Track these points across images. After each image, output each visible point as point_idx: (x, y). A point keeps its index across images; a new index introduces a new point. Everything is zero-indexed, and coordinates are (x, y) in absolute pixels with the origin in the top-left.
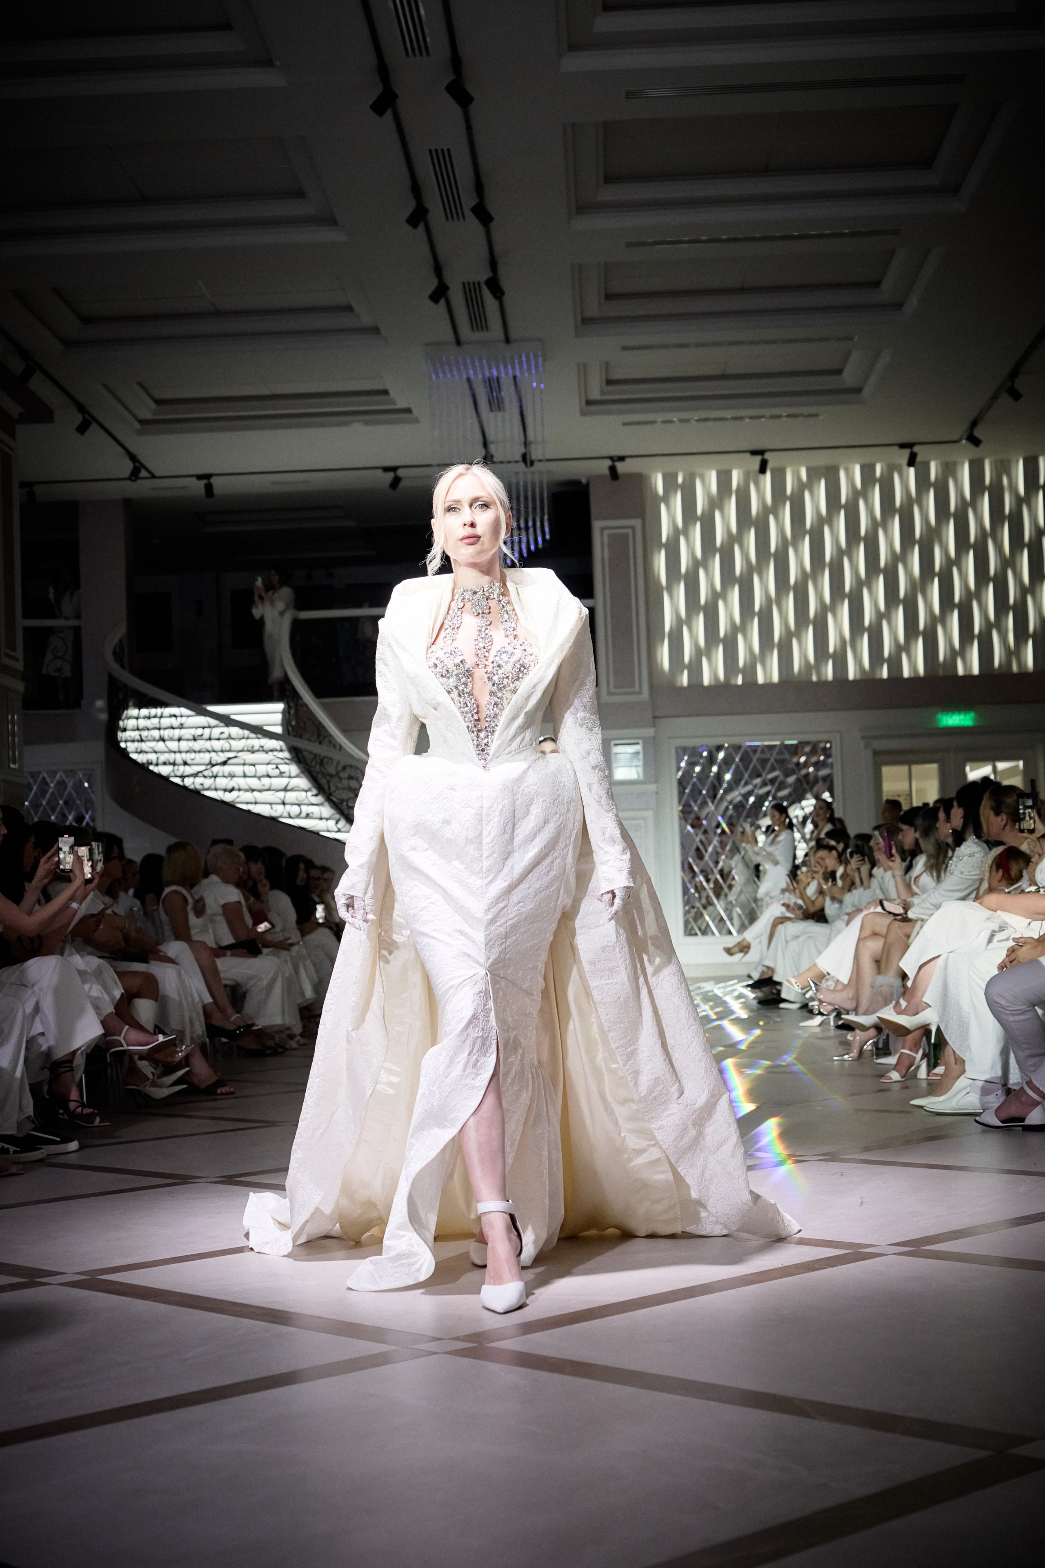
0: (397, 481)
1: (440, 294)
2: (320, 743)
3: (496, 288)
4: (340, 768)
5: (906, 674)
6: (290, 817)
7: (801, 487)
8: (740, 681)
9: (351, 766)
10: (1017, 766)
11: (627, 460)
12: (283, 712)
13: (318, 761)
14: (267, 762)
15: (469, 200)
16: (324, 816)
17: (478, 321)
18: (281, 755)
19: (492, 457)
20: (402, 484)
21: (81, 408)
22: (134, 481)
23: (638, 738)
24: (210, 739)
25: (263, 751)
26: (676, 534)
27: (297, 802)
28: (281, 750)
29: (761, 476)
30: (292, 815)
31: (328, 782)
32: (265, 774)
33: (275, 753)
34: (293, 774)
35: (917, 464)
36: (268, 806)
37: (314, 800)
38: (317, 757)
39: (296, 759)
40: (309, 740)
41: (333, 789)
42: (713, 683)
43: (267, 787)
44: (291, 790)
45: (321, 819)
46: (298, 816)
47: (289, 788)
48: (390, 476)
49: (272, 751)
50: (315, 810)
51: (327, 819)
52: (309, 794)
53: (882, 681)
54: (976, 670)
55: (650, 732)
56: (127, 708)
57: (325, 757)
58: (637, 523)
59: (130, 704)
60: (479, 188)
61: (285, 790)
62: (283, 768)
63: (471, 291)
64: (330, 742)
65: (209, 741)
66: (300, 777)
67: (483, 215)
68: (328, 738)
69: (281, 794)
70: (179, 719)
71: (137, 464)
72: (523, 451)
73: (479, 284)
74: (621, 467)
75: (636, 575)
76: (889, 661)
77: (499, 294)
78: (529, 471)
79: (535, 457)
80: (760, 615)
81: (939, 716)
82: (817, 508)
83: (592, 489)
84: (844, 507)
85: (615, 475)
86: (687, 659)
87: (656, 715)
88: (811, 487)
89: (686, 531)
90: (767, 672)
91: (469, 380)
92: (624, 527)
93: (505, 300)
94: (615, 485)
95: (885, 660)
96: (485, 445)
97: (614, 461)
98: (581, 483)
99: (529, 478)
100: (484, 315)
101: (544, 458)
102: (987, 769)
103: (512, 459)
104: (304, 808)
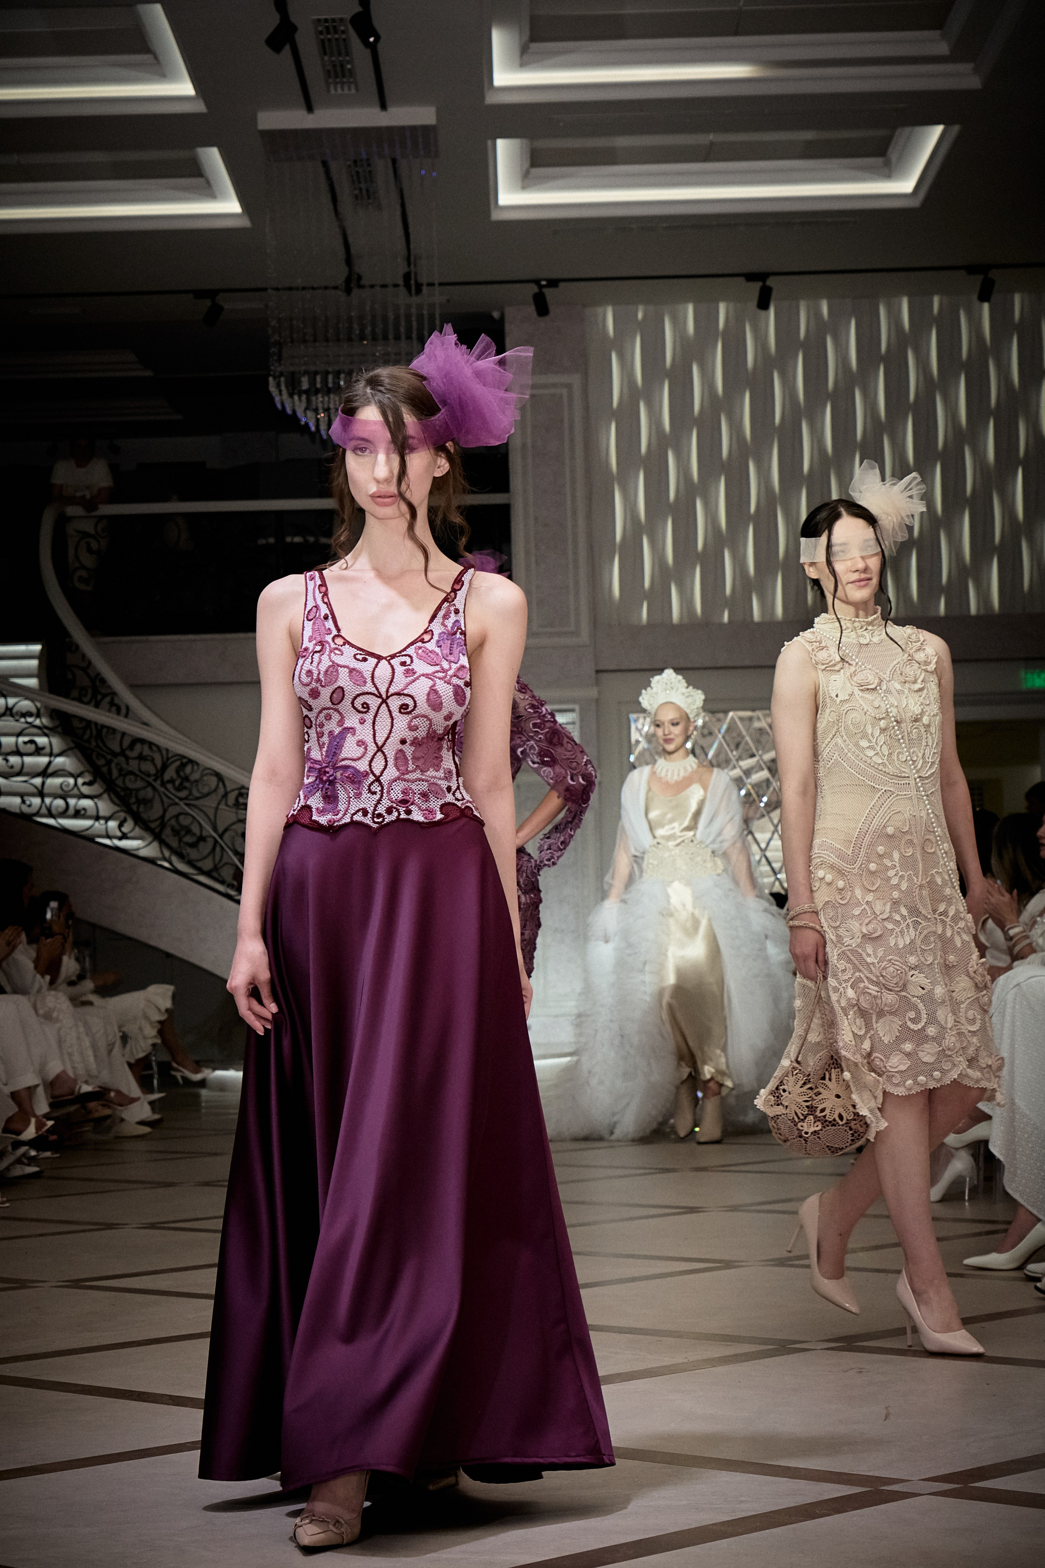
0: (215, 311)
1: (283, 37)
2: (97, 706)
3: (365, 26)
4: (126, 743)
5: (973, 610)
6: (50, 815)
7: (820, 330)
8: (726, 618)
9: (142, 741)
11: (562, 285)
12: (41, 657)
13: (94, 732)
14: (19, 730)
16: (101, 813)
17: (340, 77)
18: (37, 722)
19: (360, 278)
23: (574, 701)
25: (12, 715)
26: (632, 395)
27: (60, 792)
28: (38, 715)
29: (763, 313)
30: (54, 811)
31: (109, 763)
32: (15, 749)
33: (30, 720)
34: (56, 750)
35: (994, 297)
36: (18, 800)
37: (85, 790)
38: (93, 727)
39: (60, 730)
40: (81, 701)
41: (115, 773)
42: (686, 620)
43: (17, 769)
44: (55, 774)
45: (97, 818)
46: (64, 814)
47: (50, 770)
48: (208, 303)
49: (24, 715)
50: (86, 803)
51: (107, 819)
52: (80, 781)
57: (103, 726)
58: (575, 379)
61: (45, 773)
62: (42, 741)
63: (330, 31)
64: (112, 703)
66: (67, 756)
68: (108, 699)
69: (38, 781)
72: (406, 270)
74: (551, 293)
75: (573, 458)
76: (948, 591)
77: (372, 39)
78: (415, 300)
79: (424, 279)
80: (756, 519)
81: (1022, 673)
82: (843, 359)
83: (508, 327)
84: (886, 359)
85: (542, 308)
86: (647, 583)
87: (601, 668)
88: (836, 328)
89: (649, 393)
90: (767, 605)
91: (325, 164)
92: (554, 385)
93: (380, 46)
94: (543, 322)
95: (942, 590)
96: (349, 260)
97: (541, 287)
98: (492, 317)
99: (414, 310)
100: (349, 66)
101: (436, 281)
103: (389, 281)
104: (72, 802)
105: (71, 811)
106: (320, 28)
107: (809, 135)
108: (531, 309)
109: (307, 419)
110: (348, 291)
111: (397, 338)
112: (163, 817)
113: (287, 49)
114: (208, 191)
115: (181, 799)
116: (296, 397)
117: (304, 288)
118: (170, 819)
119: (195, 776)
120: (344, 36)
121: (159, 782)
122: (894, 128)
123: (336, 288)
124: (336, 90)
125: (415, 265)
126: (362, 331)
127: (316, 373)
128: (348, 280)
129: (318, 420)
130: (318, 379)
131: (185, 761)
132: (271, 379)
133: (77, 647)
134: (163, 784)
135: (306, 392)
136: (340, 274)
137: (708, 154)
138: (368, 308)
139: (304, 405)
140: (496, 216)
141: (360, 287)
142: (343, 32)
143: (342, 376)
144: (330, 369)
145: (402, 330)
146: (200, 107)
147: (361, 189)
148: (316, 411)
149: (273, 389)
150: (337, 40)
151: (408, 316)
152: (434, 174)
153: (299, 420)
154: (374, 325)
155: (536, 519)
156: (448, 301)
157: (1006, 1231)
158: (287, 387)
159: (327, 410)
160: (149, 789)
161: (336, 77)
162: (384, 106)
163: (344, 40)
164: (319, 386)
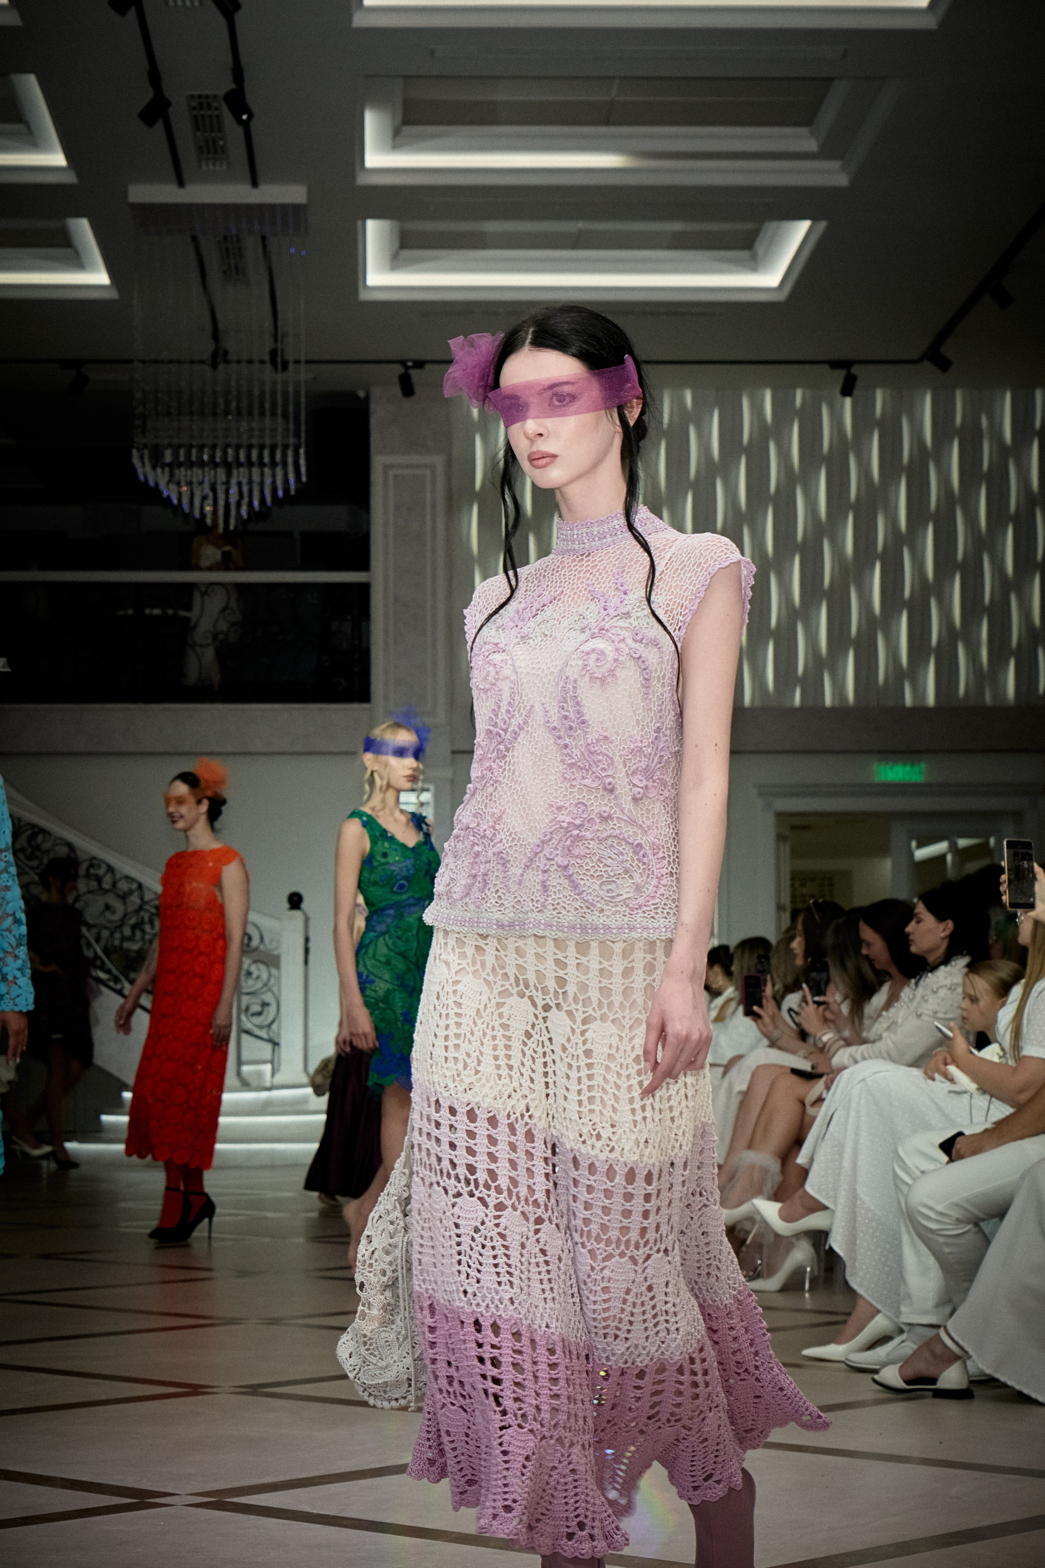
0: (80, 382)
1: (156, 111)
3: (239, 104)
5: (828, 701)
7: (683, 419)
10: (986, 844)
11: (428, 367)
19: (226, 353)
23: (430, 781)
35: (856, 393)
48: (74, 373)
53: (793, 711)
54: (931, 700)
55: (448, 773)
58: (439, 461)
63: (203, 107)
72: (273, 346)
73: (215, 98)
74: (416, 374)
75: (434, 539)
76: (805, 681)
77: (245, 117)
78: (280, 377)
79: (290, 356)
81: (875, 766)
82: (706, 448)
83: (374, 406)
84: (748, 450)
85: (407, 388)
87: (456, 748)
88: (699, 419)
91: (194, 238)
92: (419, 467)
93: (253, 124)
94: (407, 403)
95: (797, 680)
96: (216, 335)
97: (407, 368)
98: (357, 397)
99: (279, 387)
100: (221, 143)
101: (303, 359)
102: (940, 847)
103: (255, 357)
106: (193, 104)
107: (677, 226)
108: (397, 390)
109: (170, 491)
110: (214, 365)
111: (262, 414)
113: (160, 125)
114: (78, 262)
115: (32, 868)
116: (159, 470)
117: (170, 362)
119: (47, 845)
120: (217, 113)
122: (762, 222)
123: (202, 362)
124: (207, 165)
125: (282, 343)
126: (228, 403)
127: (180, 446)
128: (215, 355)
129: (180, 494)
130: (182, 452)
131: (36, 830)
132: (134, 452)
135: (170, 465)
136: (206, 348)
137: (576, 242)
138: (233, 383)
139: (166, 478)
140: (364, 296)
141: (227, 362)
142: (217, 109)
143: (206, 450)
144: (194, 443)
145: (267, 405)
146: (71, 178)
147: (229, 265)
148: (179, 484)
149: (136, 461)
150: (210, 116)
151: (274, 393)
152: (304, 253)
153: (161, 493)
154: (239, 399)
155: (396, 599)
156: (314, 379)
157: (845, 1322)
158: (150, 459)
159: (190, 484)
161: (209, 152)
162: (255, 184)
163: (218, 117)
164: (182, 459)
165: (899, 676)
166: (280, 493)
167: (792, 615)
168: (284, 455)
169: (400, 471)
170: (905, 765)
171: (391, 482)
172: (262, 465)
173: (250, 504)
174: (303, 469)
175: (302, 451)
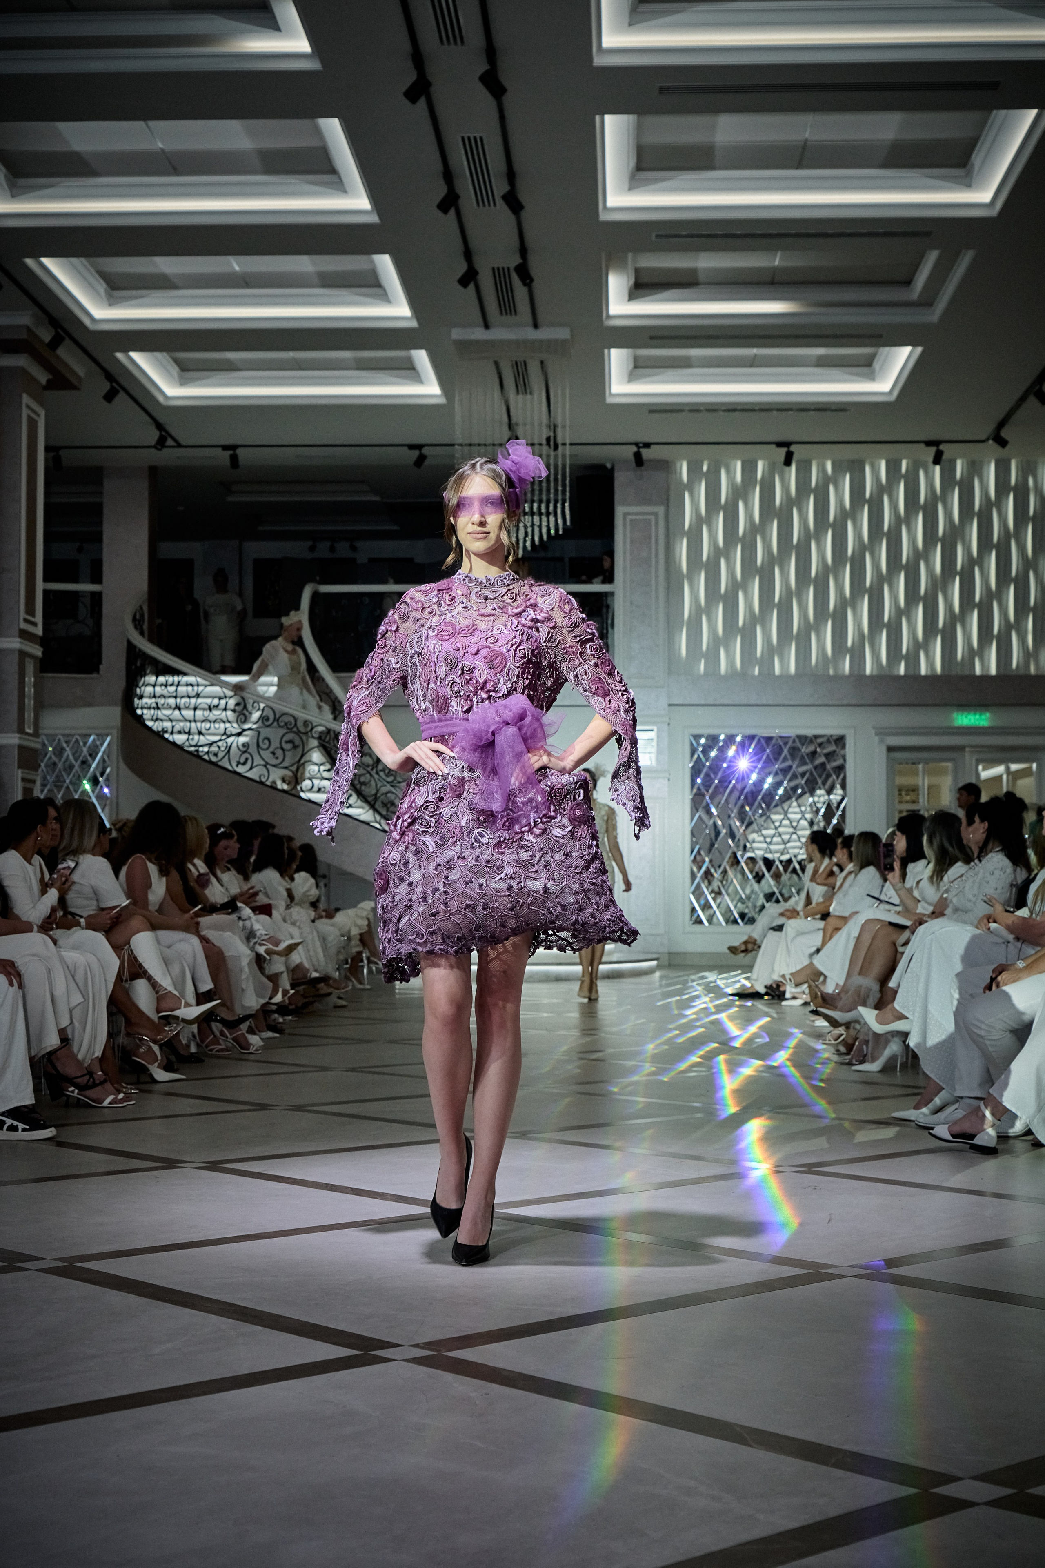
0: (421, 459)
1: (469, 278)
3: (524, 273)
5: (923, 672)
7: (825, 481)
8: (756, 671)
10: (1030, 768)
11: (652, 446)
15: (500, 187)
17: (507, 306)
20: (426, 463)
21: (109, 377)
22: (160, 450)
23: (653, 723)
24: (225, 709)
26: (699, 521)
29: (787, 468)
35: (942, 463)
37: (326, 775)
38: (332, 733)
42: (729, 672)
48: (416, 453)
52: (322, 768)
53: (898, 677)
54: (993, 671)
55: (664, 719)
56: (145, 675)
58: (661, 510)
59: (148, 672)
60: (511, 176)
63: (500, 276)
65: (224, 713)
67: (514, 203)
70: (196, 688)
71: (163, 433)
72: (549, 434)
73: (509, 269)
74: (645, 452)
75: (657, 562)
76: (907, 658)
77: (528, 281)
78: (552, 455)
79: (560, 441)
80: (779, 606)
81: (954, 715)
82: (840, 502)
83: (616, 474)
84: (868, 502)
85: (639, 462)
86: (704, 647)
87: (671, 703)
88: (835, 481)
89: (709, 520)
90: (784, 664)
91: (496, 362)
92: (646, 514)
93: (533, 286)
94: (639, 472)
95: (902, 657)
96: (510, 426)
98: (605, 469)
100: (513, 303)
101: (568, 442)
102: (1000, 770)
103: (536, 441)
104: (316, 782)
105: (316, 788)
106: (494, 273)
107: (821, 351)
108: (632, 462)
112: (376, 794)
113: (472, 287)
114: (418, 379)
115: (388, 782)
117: (479, 445)
118: (382, 795)
120: (509, 279)
121: (375, 770)
122: (878, 348)
124: (504, 317)
125: (555, 431)
133: (323, 680)
134: (377, 773)
137: (753, 362)
140: (609, 400)
142: (509, 276)
146: (414, 324)
147: (519, 380)
150: (505, 281)
155: (630, 603)
156: (575, 455)
157: (922, 1095)
160: (368, 775)
162: (535, 327)
163: (510, 281)
165: (971, 654)
166: (552, 532)
167: (899, 613)
168: (555, 507)
169: (634, 517)
170: (975, 714)
171: (628, 523)
172: (540, 514)
173: (533, 540)
174: (568, 517)
175: (567, 505)
